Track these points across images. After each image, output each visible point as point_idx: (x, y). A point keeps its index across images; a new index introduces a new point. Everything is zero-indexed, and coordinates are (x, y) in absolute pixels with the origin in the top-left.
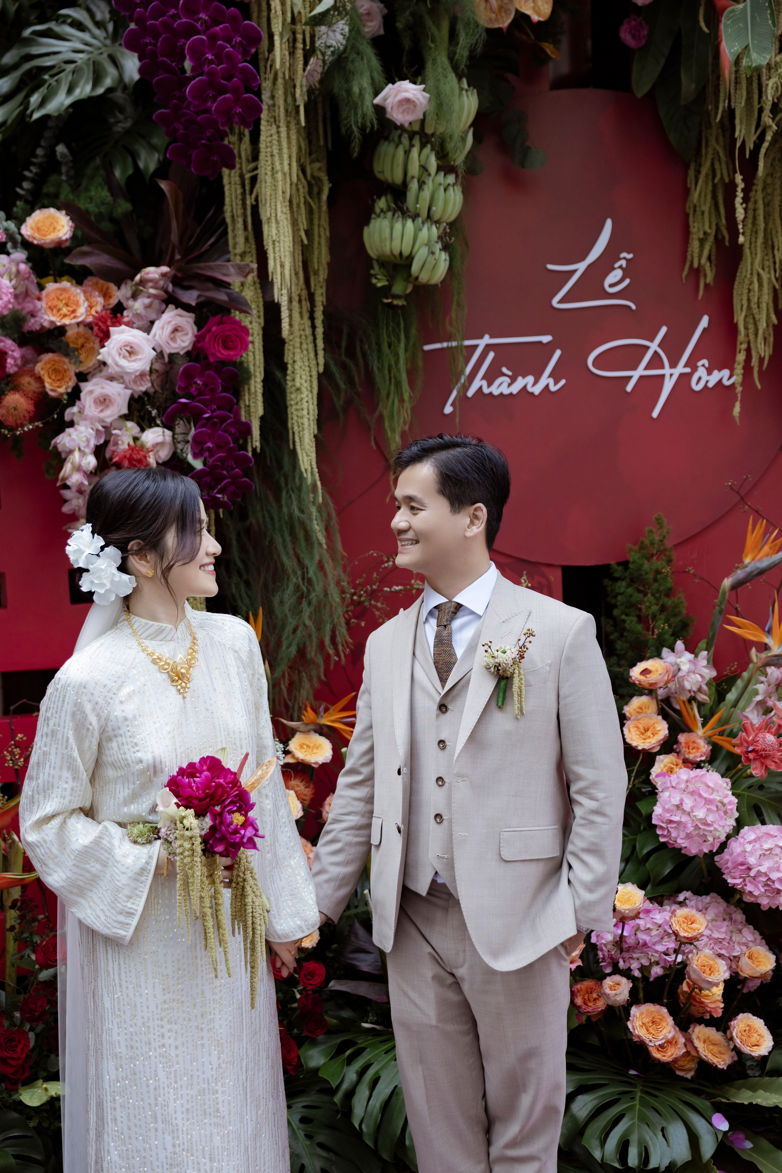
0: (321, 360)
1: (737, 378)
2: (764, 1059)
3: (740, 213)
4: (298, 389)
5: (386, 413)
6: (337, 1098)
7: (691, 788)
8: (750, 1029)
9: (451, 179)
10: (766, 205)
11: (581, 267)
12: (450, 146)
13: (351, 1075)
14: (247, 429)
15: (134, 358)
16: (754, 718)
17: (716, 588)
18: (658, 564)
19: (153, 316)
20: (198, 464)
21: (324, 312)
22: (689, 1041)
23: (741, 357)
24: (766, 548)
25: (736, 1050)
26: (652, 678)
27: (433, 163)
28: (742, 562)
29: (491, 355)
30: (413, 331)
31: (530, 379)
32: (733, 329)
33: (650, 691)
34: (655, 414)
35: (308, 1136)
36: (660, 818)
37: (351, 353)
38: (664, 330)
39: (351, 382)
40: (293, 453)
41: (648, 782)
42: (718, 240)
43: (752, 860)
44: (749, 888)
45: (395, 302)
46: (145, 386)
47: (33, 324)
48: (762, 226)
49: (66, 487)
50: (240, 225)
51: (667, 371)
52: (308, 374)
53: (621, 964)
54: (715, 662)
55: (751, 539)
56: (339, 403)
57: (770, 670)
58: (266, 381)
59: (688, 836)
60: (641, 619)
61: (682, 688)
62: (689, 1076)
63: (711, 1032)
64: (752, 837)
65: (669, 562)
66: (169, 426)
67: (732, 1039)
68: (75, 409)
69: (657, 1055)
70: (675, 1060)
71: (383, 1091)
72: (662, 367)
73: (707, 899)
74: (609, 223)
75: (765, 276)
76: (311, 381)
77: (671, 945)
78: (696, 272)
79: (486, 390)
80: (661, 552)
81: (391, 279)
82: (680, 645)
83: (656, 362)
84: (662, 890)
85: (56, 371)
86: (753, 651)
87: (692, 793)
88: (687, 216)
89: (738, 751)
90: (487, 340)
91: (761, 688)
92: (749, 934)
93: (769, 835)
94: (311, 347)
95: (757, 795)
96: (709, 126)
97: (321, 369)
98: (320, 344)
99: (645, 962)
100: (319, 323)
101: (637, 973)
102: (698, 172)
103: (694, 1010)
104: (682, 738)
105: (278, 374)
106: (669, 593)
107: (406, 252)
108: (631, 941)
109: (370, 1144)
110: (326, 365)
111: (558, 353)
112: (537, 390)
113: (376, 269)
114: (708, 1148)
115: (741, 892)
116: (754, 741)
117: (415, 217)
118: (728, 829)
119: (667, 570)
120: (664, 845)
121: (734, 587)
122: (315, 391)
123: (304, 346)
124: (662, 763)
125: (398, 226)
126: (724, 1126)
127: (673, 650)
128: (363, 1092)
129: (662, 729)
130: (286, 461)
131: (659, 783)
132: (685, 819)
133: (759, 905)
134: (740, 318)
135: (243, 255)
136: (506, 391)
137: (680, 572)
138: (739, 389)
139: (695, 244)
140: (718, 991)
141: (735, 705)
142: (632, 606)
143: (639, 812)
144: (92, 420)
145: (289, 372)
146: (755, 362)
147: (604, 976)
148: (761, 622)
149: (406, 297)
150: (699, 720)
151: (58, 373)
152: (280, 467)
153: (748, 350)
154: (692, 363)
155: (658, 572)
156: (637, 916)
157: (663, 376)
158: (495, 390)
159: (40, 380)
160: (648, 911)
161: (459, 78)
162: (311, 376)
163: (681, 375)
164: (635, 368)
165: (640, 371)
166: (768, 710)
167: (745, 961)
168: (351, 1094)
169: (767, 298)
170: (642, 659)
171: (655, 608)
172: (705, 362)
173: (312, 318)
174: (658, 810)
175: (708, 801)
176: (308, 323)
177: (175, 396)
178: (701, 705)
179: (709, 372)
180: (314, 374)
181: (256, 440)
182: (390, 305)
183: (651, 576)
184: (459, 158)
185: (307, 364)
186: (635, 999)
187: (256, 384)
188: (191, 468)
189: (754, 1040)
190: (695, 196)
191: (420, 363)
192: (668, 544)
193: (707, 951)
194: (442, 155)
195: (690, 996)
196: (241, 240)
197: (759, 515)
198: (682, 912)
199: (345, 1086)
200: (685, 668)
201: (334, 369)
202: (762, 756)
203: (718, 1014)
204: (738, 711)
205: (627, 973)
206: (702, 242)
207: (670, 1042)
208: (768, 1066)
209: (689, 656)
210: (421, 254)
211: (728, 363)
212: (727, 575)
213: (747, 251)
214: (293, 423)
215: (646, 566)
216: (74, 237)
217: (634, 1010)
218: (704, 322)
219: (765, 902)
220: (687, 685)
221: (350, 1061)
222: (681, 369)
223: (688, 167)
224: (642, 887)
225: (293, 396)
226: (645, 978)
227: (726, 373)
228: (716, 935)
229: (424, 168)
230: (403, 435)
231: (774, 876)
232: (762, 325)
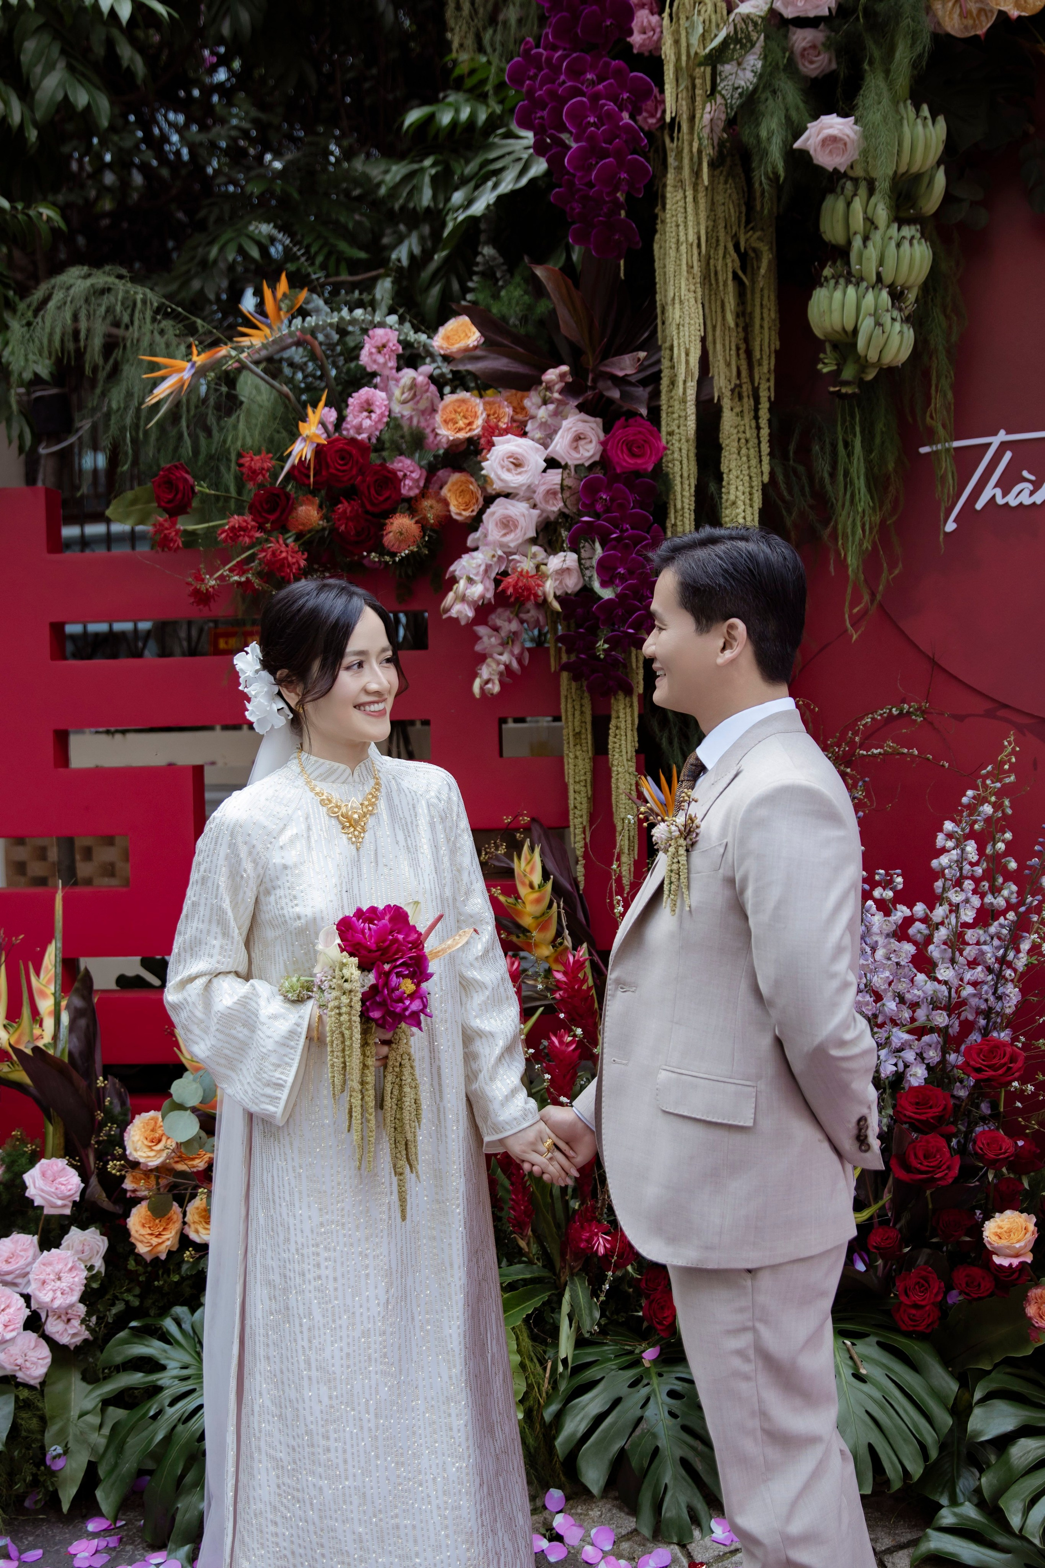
0: (766, 468)
4: (734, 503)
15: (520, 470)
20: (609, 594)
21: (770, 410)
27: (880, 213)
46: (554, 505)
52: (747, 485)
66: (576, 549)
76: (751, 494)
81: (843, 361)
94: (753, 452)
97: (766, 479)
98: (766, 448)
100: (764, 423)
105: (713, 486)
107: (849, 327)
110: (772, 474)
117: (861, 280)
122: (758, 503)
123: (744, 451)
125: (837, 294)
145: (724, 483)
149: (863, 384)
161: (917, 102)
162: (751, 487)
173: (756, 418)
176: (752, 423)
180: (756, 483)
182: (839, 395)
185: (746, 472)
187: (684, 499)
188: (600, 599)
225: (727, 512)
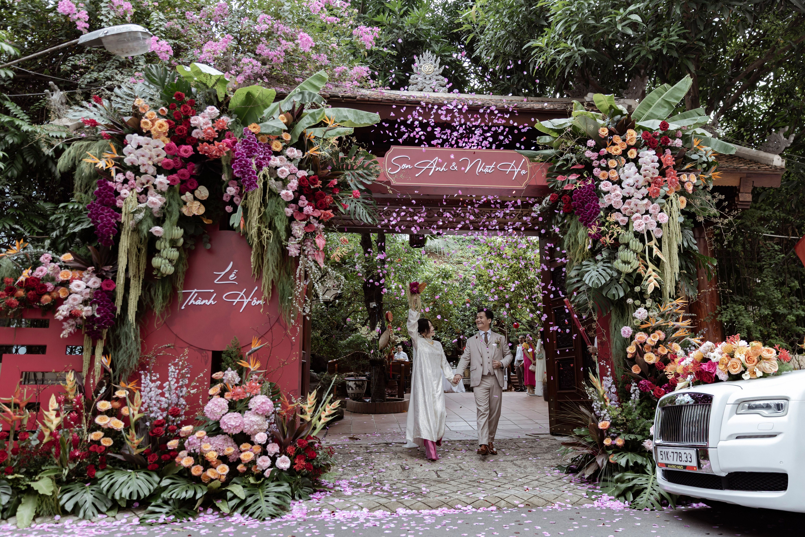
1: (263, 303)
9: (174, 249)
11: (223, 273)
14: (116, 309)
15: (79, 288)
20: (98, 316)
21: (142, 280)
24: (257, 344)
27: (168, 245)
28: (251, 348)
29: (197, 294)
31: (207, 301)
34: (241, 310)
38: (245, 290)
51: (245, 300)
55: (254, 341)
65: (238, 349)
66: (91, 306)
72: (243, 299)
74: (232, 263)
75: (267, 277)
76: (136, 297)
79: (194, 303)
83: (242, 297)
90: (196, 290)
97: (140, 294)
98: (140, 288)
107: (159, 266)
111: (215, 294)
117: (162, 258)
121: (249, 355)
123: (135, 288)
125: (157, 259)
138: (264, 305)
145: (130, 295)
153: (265, 295)
154: (252, 298)
157: (243, 301)
158: (197, 303)
163: (249, 301)
164: (236, 299)
165: (238, 300)
169: (268, 282)
172: (255, 298)
179: (256, 300)
180: (137, 295)
181: (118, 312)
184: (180, 244)
185: (135, 293)
210: (162, 266)
211: (261, 299)
212: (247, 351)
218: (256, 288)
222: (249, 299)
227: (261, 301)
229: (165, 246)
232: (267, 289)
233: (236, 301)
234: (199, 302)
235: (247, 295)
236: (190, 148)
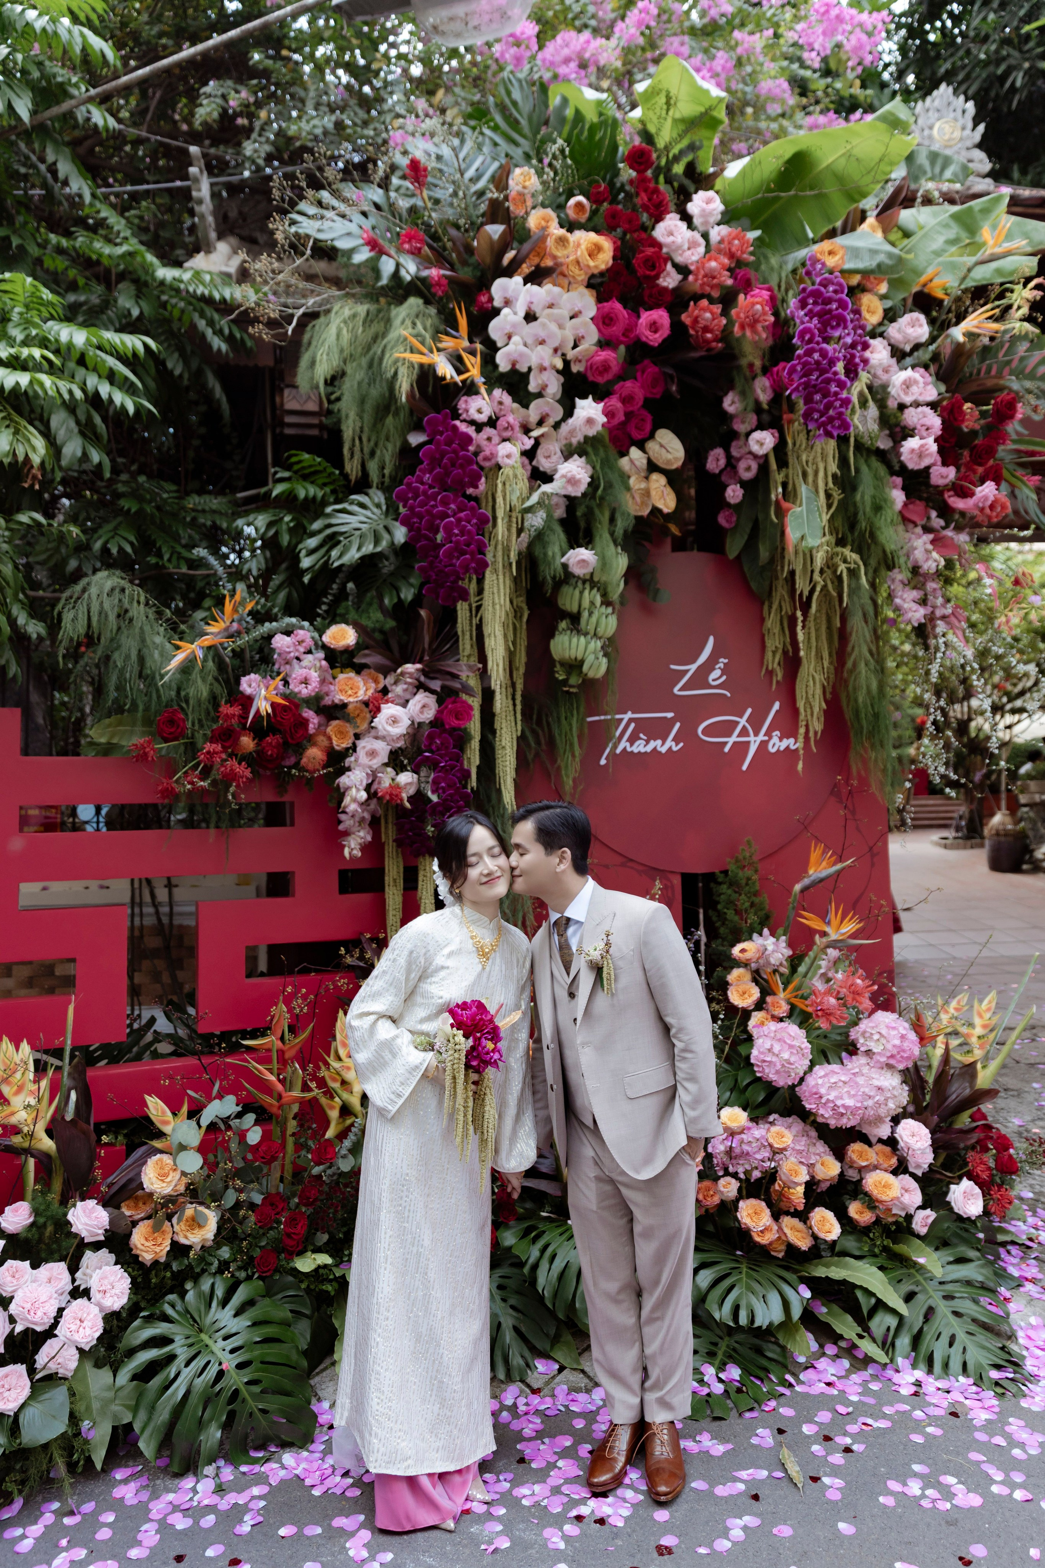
0: (519, 728)
1: (800, 745)
2: (834, 1242)
3: (801, 636)
4: (503, 747)
5: (563, 765)
6: (526, 1270)
7: (779, 1036)
8: (824, 1219)
9: (610, 610)
10: (817, 630)
11: (693, 667)
12: (609, 589)
13: (535, 1253)
14: (468, 774)
15: (396, 725)
16: (820, 986)
17: (789, 891)
18: (748, 872)
19: (408, 696)
20: (434, 798)
21: (522, 696)
22: (780, 1229)
23: (802, 730)
24: (824, 864)
25: (815, 1237)
26: (748, 955)
27: (598, 600)
28: (806, 872)
29: (633, 725)
30: (582, 709)
31: (659, 742)
32: (796, 711)
33: (746, 965)
34: (744, 768)
35: (504, 1300)
36: (757, 1058)
37: (539, 723)
38: (749, 711)
39: (538, 743)
40: (499, 791)
41: (745, 1031)
42: (785, 653)
43: (823, 1091)
44: (821, 1111)
45: (572, 690)
46: (400, 744)
47: (327, 701)
48: (814, 644)
49: (344, 812)
50: (467, 636)
51: (752, 738)
52: (510, 737)
53: (731, 1169)
54: (790, 945)
55: (814, 856)
56: (530, 757)
57: (830, 951)
58: (481, 742)
59: (777, 1072)
60: (737, 912)
61: (769, 963)
62: (781, 1255)
63: (795, 1222)
64: (822, 1073)
65: (756, 871)
66: (416, 771)
67: (811, 1228)
68: (352, 759)
69: (757, 1239)
70: (771, 1243)
71: (558, 1264)
72: (748, 735)
73: (790, 1120)
74: (711, 639)
75: (817, 677)
76: (512, 742)
77: (766, 1154)
78: (770, 673)
79: (629, 749)
80: (751, 864)
81: (569, 674)
82: (766, 931)
83: (744, 732)
84: (757, 1113)
85: (341, 733)
86: (817, 937)
87: (779, 1040)
88: (763, 636)
89: (810, 1009)
90: (629, 715)
91: (823, 963)
92: (821, 1147)
93: (834, 1072)
94: (512, 718)
95: (823, 1042)
96: (777, 578)
97: (519, 734)
98: (519, 716)
99: (748, 1167)
100: (518, 703)
101: (742, 1176)
102: (770, 607)
103: (783, 1205)
104: (769, 999)
105: (490, 737)
106: (756, 894)
107: (579, 657)
108: (737, 1151)
109: (550, 1306)
110: (522, 731)
111: (678, 725)
112: (663, 750)
113: (558, 668)
114: (796, 1313)
115: (815, 1115)
116: (821, 1003)
117: (586, 634)
118: (805, 1068)
119: (755, 877)
120: (759, 1079)
121: (803, 891)
122: (515, 748)
123: (508, 718)
124: (756, 1018)
125: (575, 640)
126: (808, 1294)
127: (761, 935)
128: (544, 1265)
129: (756, 993)
130: (494, 796)
131: (755, 1032)
132: (774, 1059)
133: (827, 1125)
134: (801, 704)
135: (469, 656)
136: (643, 750)
137: (763, 879)
138: (801, 752)
139: (769, 655)
140: (801, 1189)
141: (805, 976)
142: (730, 903)
143: (740, 1055)
144: (364, 767)
145: (497, 735)
146: (811, 734)
147: (719, 1178)
148: (823, 916)
149: (579, 686)
150: (781, 986)
151: (342, 734)
152: (489, 800)
153: (807, 726)
154: (768, 733)
155: (749, 879)
156: (742, 1132)
157: (748, 743)
158: (635, 749)
159: (330, 739)
160: (749, 1129)
161: (616, 544)
162: (512, 738)
163: (762, 742)
164: (730, 736)
165: (734, 738)
166: (828, 980)
167: (818, 1167)
168: (535, 1267)
169: (819, 691)
170: (739, 941)
171: (747, 904)
172: (778, 733)
173: (514, 699)
174: (755, 1052)
175: (791, 1047)
176: (511, 702)
177: (420, 752)
178: (781, 975)
179: (781, 739)
180: (515, 737)
181: (473, 782)
182: (568, 692)
183: (743, 882)
184: (615, 596)
185: (509, 730)
186: (741, 1196)
187: (475, 744)
188: (430, 800)
189: (827, 1228)
190: (769, 623)
191: (586, 731)
192: (755, 859)
193: (793, 1159)
194: (604, 595)
195: (781, 1194)
196: (468, 646)
197: (818, 840)
198: (774, 1129)
199: (532, 1260)
200: (770, 948)
201: (528, 734)
202: (827, 1014)
203: (801, 1207)
204: (807, 980)
205: (735, 1176)
206: (774, 653)
207: (767, 1229)
208: (837, 1249)
209: (772, 940)
210: (590, 659)
211: (793, 734)
212: (798, 882)
213: (804, 661)
214: (499, 770)
215: (741, 874)
216: (357, 643)
217: (741, 1204)
218: (777, 706)
219: (833, 1123)
220: (772, 961)
221: (534, 1241)
222: (761, 737)
223: (763, 604)
224: (745, 1110)
225: (500, 752)
226: (747, 1180)
227: (792, 740)
228: (798, 1147)
229: (592, 603)
230: (574, 780)
231: (839, 1103)
232: (816, 710)
233: (731, 740)
234: (639, 747)
235: (756, 723)
236: (661, 316)
